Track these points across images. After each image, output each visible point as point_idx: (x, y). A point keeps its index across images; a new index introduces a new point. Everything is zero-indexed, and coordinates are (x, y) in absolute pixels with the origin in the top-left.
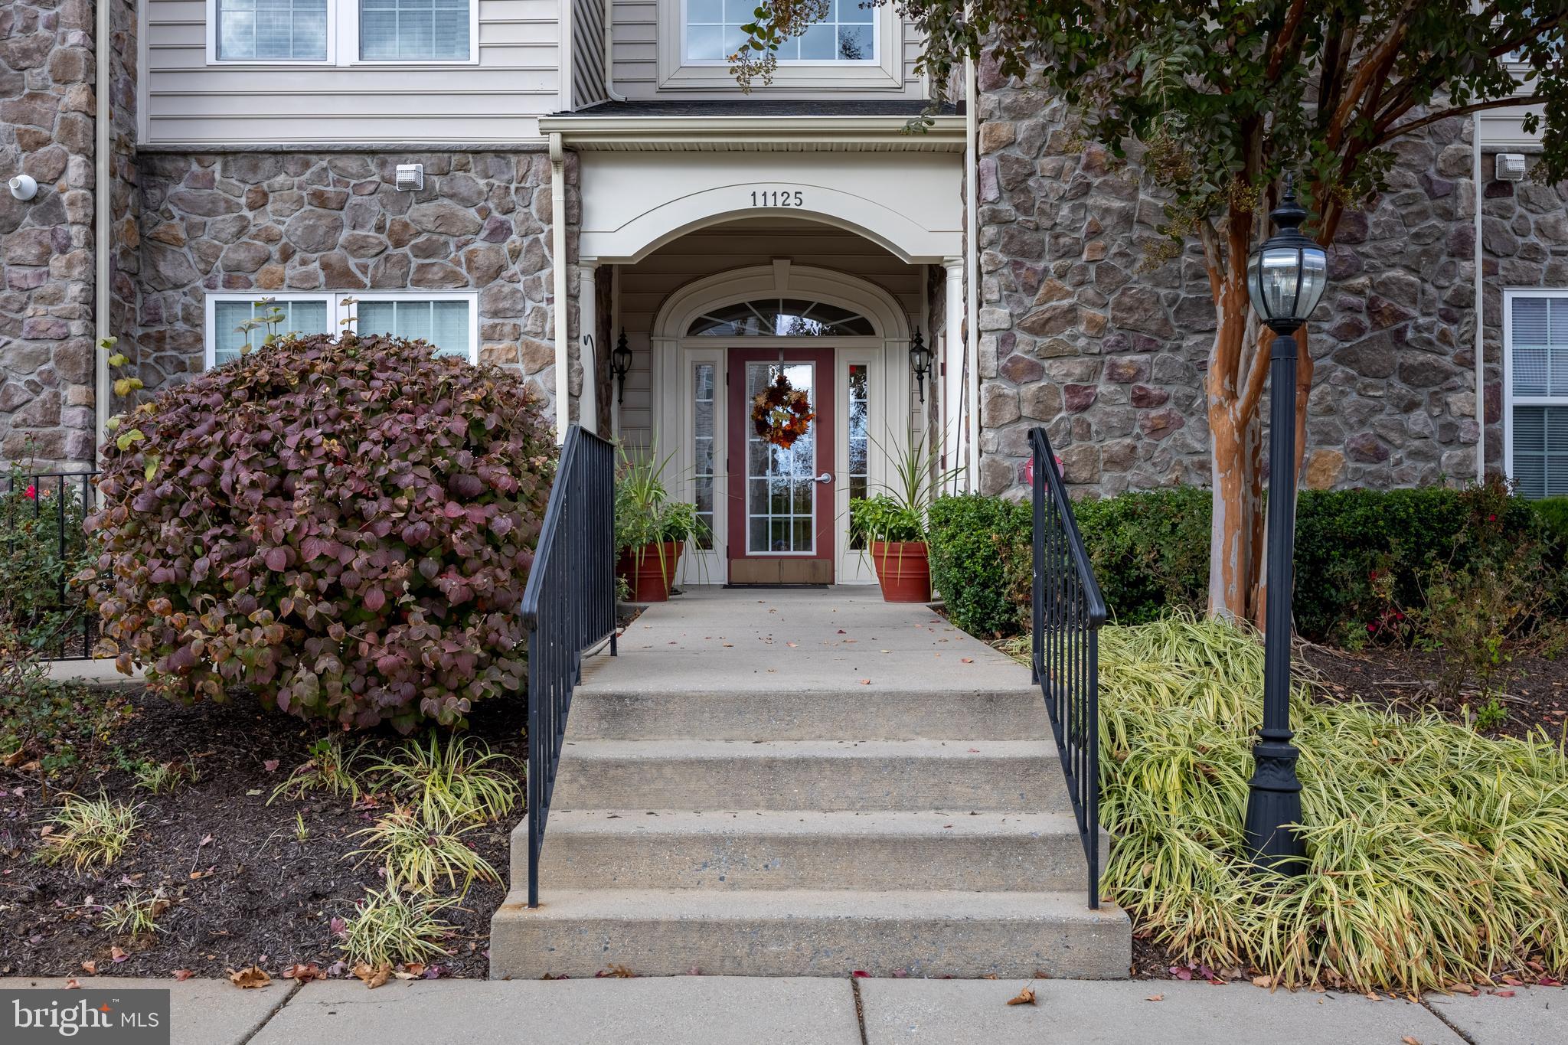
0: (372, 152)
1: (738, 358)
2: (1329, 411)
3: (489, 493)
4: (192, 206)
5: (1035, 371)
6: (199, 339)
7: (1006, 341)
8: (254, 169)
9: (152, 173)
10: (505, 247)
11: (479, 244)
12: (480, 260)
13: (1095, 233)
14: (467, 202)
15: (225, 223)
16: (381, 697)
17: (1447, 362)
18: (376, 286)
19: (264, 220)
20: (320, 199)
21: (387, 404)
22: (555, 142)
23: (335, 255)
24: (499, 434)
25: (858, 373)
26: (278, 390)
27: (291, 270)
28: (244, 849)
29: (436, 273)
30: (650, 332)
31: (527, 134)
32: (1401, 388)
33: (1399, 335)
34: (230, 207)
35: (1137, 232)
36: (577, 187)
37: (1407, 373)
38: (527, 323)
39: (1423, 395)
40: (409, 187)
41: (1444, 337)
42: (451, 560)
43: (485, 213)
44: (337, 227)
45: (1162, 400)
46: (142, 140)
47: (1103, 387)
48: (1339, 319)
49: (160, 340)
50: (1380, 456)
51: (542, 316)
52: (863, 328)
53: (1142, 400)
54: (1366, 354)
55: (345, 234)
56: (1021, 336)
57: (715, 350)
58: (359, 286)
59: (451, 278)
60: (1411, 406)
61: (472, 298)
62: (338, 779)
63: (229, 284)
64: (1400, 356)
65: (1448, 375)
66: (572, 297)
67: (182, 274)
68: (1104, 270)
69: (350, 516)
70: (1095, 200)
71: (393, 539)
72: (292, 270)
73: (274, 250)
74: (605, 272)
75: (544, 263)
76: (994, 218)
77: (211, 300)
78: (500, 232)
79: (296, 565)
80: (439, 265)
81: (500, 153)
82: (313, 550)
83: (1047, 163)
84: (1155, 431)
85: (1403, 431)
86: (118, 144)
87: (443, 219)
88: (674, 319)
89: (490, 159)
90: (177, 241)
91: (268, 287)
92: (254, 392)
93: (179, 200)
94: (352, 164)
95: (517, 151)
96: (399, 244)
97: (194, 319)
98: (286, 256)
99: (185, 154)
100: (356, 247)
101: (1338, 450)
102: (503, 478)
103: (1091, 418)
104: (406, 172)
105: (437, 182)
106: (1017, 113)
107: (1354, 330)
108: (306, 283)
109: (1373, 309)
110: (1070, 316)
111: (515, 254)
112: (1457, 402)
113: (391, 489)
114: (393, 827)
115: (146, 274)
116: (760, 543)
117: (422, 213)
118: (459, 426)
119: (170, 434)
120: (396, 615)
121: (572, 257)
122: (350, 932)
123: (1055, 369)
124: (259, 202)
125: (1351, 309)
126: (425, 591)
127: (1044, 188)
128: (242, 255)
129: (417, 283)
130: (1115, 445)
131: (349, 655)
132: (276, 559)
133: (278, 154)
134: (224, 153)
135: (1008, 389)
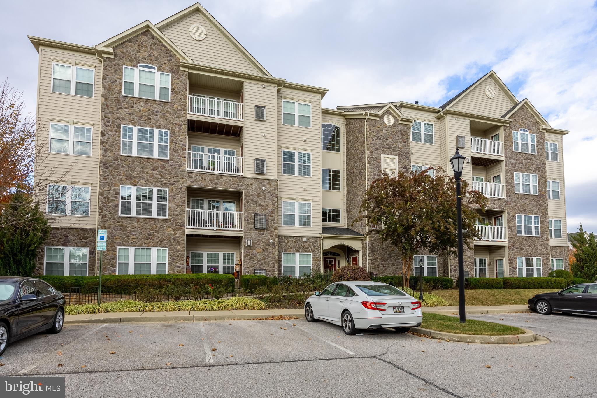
0: (301, 237)
2: (401, 268)
4: (280, 242)
5: (374, 264)
7: (371, 261)
8: (288, 238)
9: (281, 238)
12: (312, 249)
13: (379, 250)
14: (311, 243)
15: (284, 244)
18: (301, 252)
19: (288, 244)
20: (295, 242)
22: (321, 236)
23: (297, 248)
25: (339, 261)
29: (308, 251)
31: (317, 235)
34: (285, 242)
35: (383, 250)
36: (323, 241)
38: (317, 256)
40: (305, 241)
43: (313, 244)
44: (297, 245)
46: (280, 235)
47: (380, 265)
48: (401, 259)
49: (280, 258)
51: (319, 256)
52: (339, 255)
53: (384, 267)
55: (298, 246)
58: (299, 252)
59: (309, 251)
61: (312, 254)
63: (285, 251)
68: (380, 254)
70: (379, 246)
72: (292, 250)
76: (370, 248)
78: (315, 246)
80: (308, 250)
81: (315, 237)
83: (375, 242)
84: (385, 270)
87: (309, 245)
91: (289, 252)
94: (299, 238)
95: (317, 237)
96: (304, 247)
97: (281, 255)
98: (291, 248)
100: (299, 247)
103: (379, 268)
104: (305, 239)
105: (308, 240)
106: (372, 237)
108: (293, 251)
110: (377, 258)
111: (316, 249)
115: (279, 250)
117: (305, 244)
121: (323, 249)
123: (376, 263)
124: (288, 242)
127: (375, 245)
128: (286, 248)
129: (306, 252)
130: (382, 271)
133: (290, 237)
134: (284, 236)
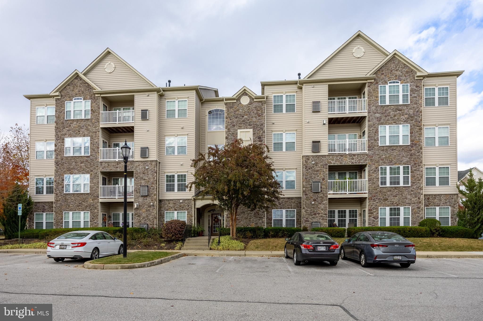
0: (178, 199)
1: (212, 214)
2: (253, 220)
3: (183, 228)
4: (164, 204)
6: (164, 215)
8: (169, 201)
9: (161, 201)
10: (189, 207)
11: (187, 207)
12: (187, 208)
14: (186, 203)
15: (166, 205)
16: (177, 238)
17: (263, 216)
18: (178, 210)
19: (169, 205)
20: (174, 203)
21: (177, 224)
22: (193, 199)
23: (175, 208)
24: (183, 225)
26: (172, 223)
27: (172, 209)
28: (170, 246)
29: (183, 209)
30: (204, 212)
31: (190, 198)
32: (259, 218)
33: (259, 214)
36: (195, 202)
37: (259, 217)
38: (191, 213)
39: (261, 219)
40: (181, 202)
41: (262, 214)
42: (180, 232)
43: (187, 204)
44: (175, 206)
45: (240, 220)
46: (160, 199)
48: (254, 213)
49: (161, 215)
50: (257, 224)
51: (192, 213)
53: (238, 220)
54: (256, 216)
56: (228, 215)
57: (210, 214)
58: (177, 210)
59: (185, 210)
60: (260, 220)
61: (186, 211)
62: (175, 243)
63: (167, 210)
64: (259, 216)
65: (263, 217)
66: (194, 211)
67: (163, 210)
69: (175, 229)
71: (177, 231)
73: (170, 208)
74: (198, 209)
75: (192, 208)
77: (165, 212)
78: (188, 206)
79: (173, 232)
81: (189, 199)
82: (174, 231)
84: (239, 222)
85: (259, 222)
86: (158, 200)
87: (184, 205)
88: (206, 211)
89: (188, 200)
90: (163, 207)
91: (170, 211)
92: (171, 223)
93: (163, 204)
94: (177, 200)
95: (190, 199)
96: (180, 207)
97: (164, 213)
98: (171, 208)
99: (163, 200)
100: (177, 207)
101: (254, 224)
102: (183, 227)
104: (181, 201)
105: (183, 202)
107: (255, 214)
108: (173, 210)
109: (257, 212)
111: (190, 208)
112: (263, 220)
113: (177, 228)
114: (177, 245)
115: (160, 210)
116: (214, 232)
117: (182, 204)
118: (181, 225)
119: (166, 225)
120: (177, 234)
121: (194, 208)
122: (175, 248)
125: (255, 212)
126: (179, 233)
128: (168, 208)
131: (175, 236)
132: (172, 232)
133: (171, 200)
134: (166, 200)
135: (227, 219)
